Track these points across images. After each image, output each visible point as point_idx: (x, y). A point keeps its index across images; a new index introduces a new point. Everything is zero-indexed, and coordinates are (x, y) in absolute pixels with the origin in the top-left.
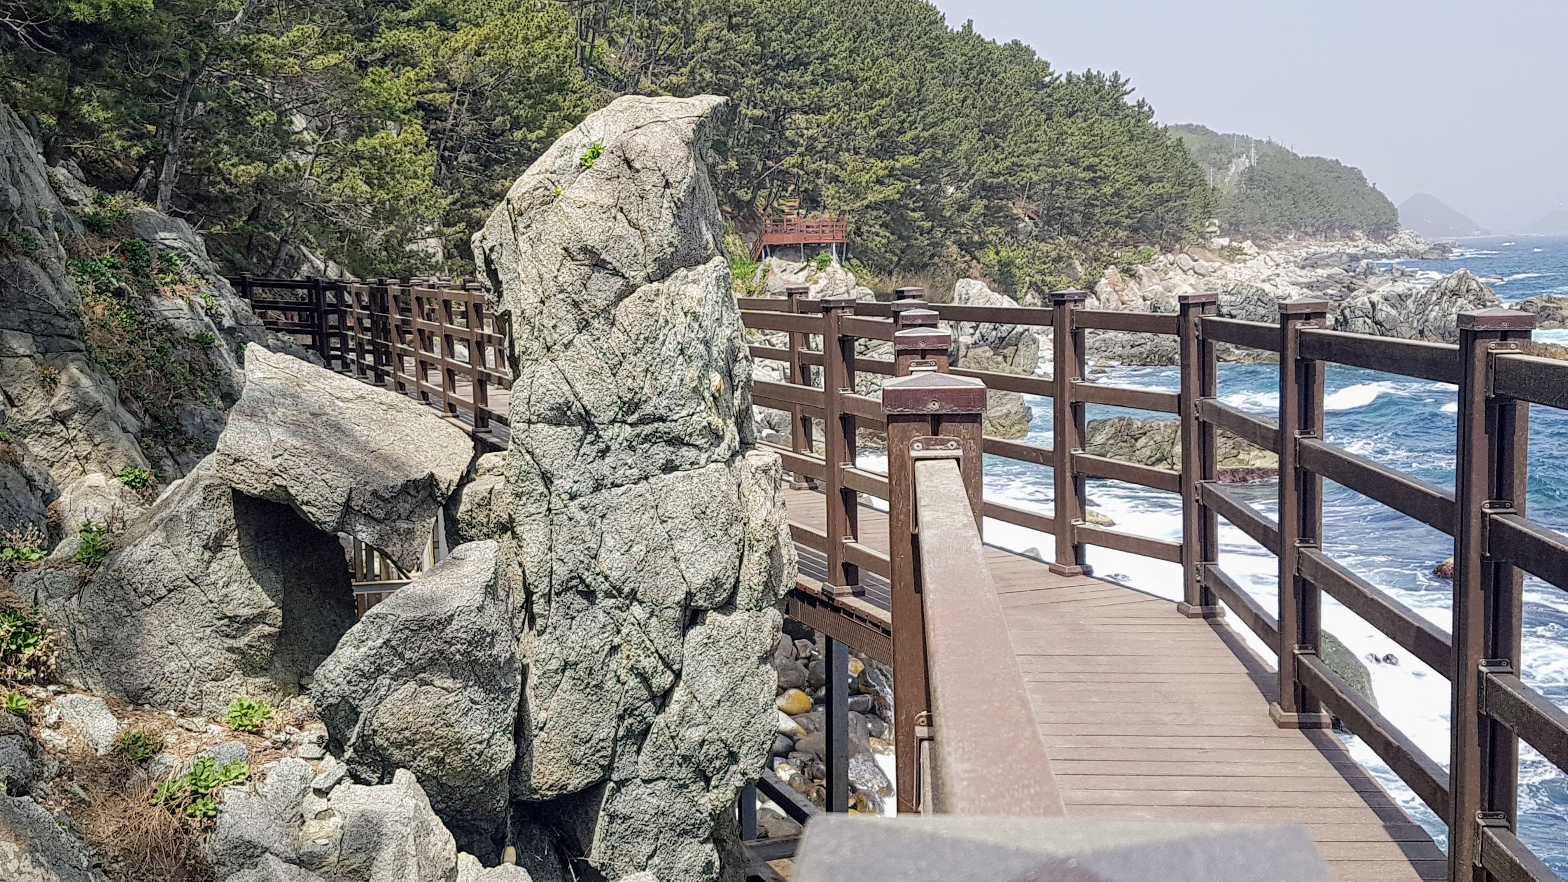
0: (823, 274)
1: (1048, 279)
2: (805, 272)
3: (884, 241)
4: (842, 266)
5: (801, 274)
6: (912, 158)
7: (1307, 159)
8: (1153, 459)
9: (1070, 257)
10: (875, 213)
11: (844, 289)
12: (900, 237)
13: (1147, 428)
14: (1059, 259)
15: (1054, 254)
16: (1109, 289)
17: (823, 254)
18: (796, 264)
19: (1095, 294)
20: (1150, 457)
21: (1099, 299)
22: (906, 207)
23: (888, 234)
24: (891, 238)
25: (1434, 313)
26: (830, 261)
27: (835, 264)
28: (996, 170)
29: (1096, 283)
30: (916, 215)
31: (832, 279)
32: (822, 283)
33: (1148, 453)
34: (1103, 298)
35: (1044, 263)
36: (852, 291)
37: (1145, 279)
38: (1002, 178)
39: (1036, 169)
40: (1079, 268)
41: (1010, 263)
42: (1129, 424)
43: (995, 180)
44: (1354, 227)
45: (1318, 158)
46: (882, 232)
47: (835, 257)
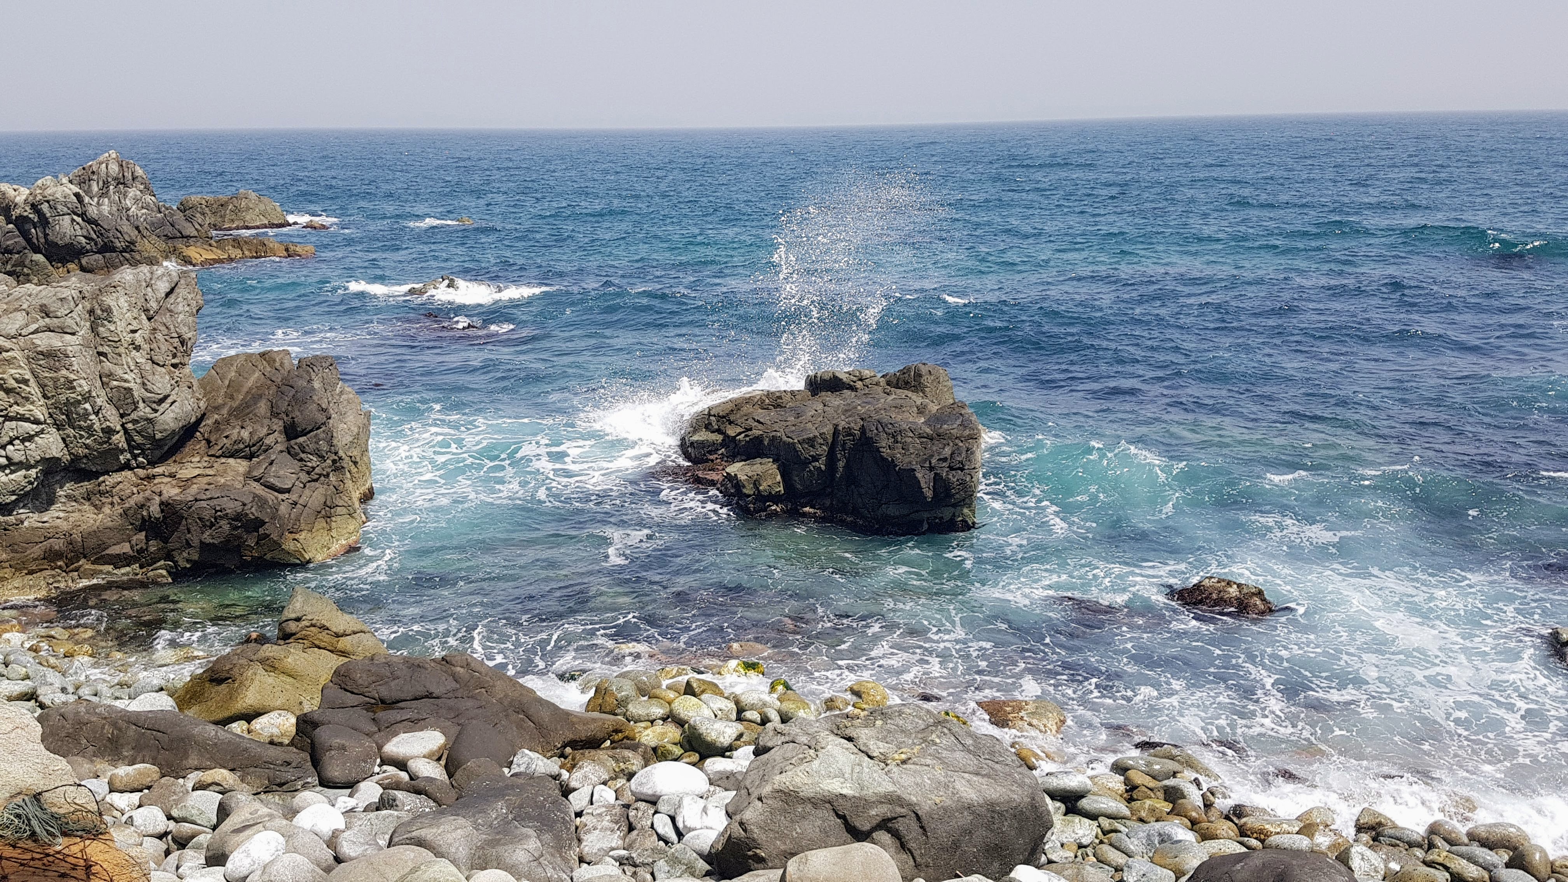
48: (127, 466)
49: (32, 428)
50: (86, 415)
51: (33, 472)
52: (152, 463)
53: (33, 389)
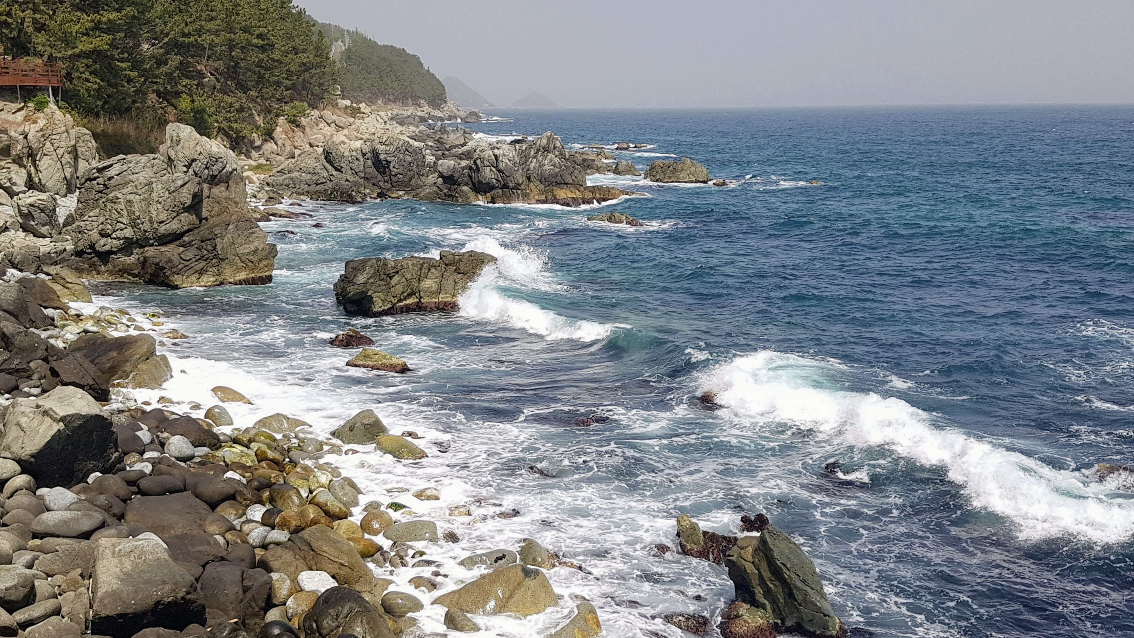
0: (41, 115)
1: (235, 125)
2: (23, 112)
3: (96, 86)
4: (59, 108)
5: (18, 114)
6: (115, 14)
7: (384, 46)
8: (405, 294)
9: (249, 108)
10: (85, 61)
11: (64, 129)
12: (110, 85)
13: (399, 268)
14: (241, 110)
15: (237, 105)
16: (283, 136)
17: (40, 97)
18: (13, 105)
19: (273, 139)
20: (403, 292)
21: (276, 144)
22: (112, 57)
23: (98, 81)
24: (102, 84)
25: (533, 164)
26: (48, 102)
27: (52, 106)
28: (186, 31)
29: (273, 131)
30: (124, 65)
31: (50, 119)
32: (41, 123)
33: (401, 289)
34: (280, 143)
35: (229, 112)
36: (71, 131)
37: (307, 129)
38: (192, 39)
39: (217, 33)
40: (257, 118)
41: (203, 111)
42: (385, 264)
43: (187, 40)
44: (419, 97)
45: (392, 46)
46: (92, 78)
47: (52, 98)
48: (152, 245)
49: (123, 226)
50: (139, 224)
51: (122, 241)
52: (159, 245)
53: (125, 213)
